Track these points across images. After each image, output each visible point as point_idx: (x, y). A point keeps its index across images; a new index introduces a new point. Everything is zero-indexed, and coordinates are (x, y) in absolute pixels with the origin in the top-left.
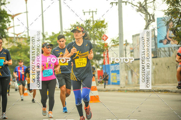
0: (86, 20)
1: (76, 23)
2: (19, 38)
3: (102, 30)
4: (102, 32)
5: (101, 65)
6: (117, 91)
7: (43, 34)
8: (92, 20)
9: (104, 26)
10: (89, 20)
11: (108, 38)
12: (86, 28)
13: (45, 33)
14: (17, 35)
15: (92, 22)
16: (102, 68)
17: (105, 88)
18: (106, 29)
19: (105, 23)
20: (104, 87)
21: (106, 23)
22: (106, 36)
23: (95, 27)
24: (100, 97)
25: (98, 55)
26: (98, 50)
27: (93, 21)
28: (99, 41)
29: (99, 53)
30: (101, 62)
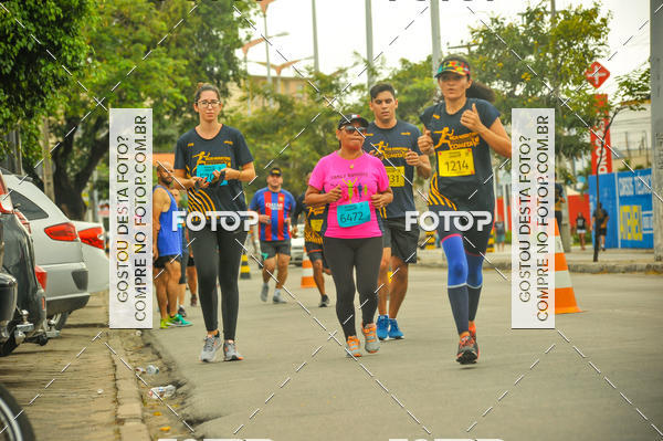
0: (525, 11)
1: (488, 22)
2: (286, 81)
3: (586, 46)
4: (585, 53)
5: (580, 174)
6: (641, 271)
7: (369, 64)
8: (549, 9)
9: (597, 32)
10: (537, 11)
11: (608, 74)
12: (525, 39)
13: (377, 64)
14: (279, 69)
15: (547, 18)
16: (586, 187)
17: (595, 259)
18: (601, 40)
19: (598, 21)
20: (592, 257)
21: (603, 20)
22: (603, 70)
23: (560, 37)
24: (578, 295)
25: (569, 137)
26: (569, 120)
27: (554, 13)
28: (572, 88)
29: (574, 132)
30: (581, 164)
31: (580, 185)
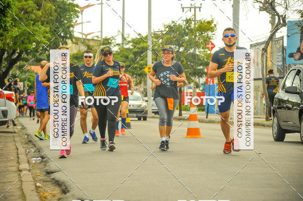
0: (185, 19)
1: (171, 23)
2: (89, 40)
3: (208, 35)
4: (207, 37)
5: (202, 84)
7: (123, 36)
8: (194, 19)
9: (212, 30)
10: (190, 19)
11: (214, 46)
12: (184, 30)
13: (125, 36)
14: (86, 35)
16: (204, 89)
17: (207, 118)
18: (213, 33)
19: (213, 25)
20: (205, 117)
21: (215, 25)
22: (212, 44)
23: (198, 30)
24: (201, 131)
25: (200, 69)
26: (200, 63)
28: (202, 50)
29: (201, 67)
30: (202, 80)
31: (201, 88)
